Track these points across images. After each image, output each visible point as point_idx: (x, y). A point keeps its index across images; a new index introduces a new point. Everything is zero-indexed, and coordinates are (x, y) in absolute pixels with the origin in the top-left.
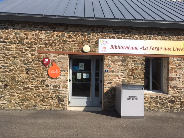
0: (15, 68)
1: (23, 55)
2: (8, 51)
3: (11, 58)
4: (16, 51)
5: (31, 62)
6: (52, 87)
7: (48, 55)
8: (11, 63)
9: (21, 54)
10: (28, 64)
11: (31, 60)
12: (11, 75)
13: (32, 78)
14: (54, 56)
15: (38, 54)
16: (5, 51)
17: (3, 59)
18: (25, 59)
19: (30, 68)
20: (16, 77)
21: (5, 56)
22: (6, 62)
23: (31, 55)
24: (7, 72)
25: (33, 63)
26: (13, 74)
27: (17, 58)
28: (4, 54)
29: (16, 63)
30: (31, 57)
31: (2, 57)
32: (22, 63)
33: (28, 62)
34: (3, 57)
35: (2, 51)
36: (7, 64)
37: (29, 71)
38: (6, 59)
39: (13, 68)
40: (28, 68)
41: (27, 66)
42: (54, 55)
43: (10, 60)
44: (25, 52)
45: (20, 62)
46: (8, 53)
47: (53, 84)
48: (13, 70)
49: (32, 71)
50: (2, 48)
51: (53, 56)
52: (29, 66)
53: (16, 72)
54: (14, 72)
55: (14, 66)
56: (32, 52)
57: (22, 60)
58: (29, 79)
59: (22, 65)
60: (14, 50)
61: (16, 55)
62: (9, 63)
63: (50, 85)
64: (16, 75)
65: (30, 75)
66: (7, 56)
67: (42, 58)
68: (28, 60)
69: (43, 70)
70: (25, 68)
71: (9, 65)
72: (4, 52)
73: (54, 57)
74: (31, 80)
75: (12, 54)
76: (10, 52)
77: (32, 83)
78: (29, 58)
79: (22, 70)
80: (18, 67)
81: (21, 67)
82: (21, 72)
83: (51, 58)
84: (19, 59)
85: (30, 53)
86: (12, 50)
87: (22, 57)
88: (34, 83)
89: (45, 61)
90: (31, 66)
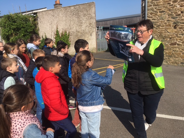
0: (163, 23)
1: (171, 7)
2: (156, 7)
3: (159, 13)
4: (163, 4)
5: (180, 15)
8: (158, 18)
9: (168, 7)
10: (176, 17)
11: (180, 13)
13: (180, 33)
17: (151, 16)
18: (173, 12)
20: (163, 32)
21: (152, 12)
22: (153, 18)
23: (180, 6)
24: (155, 29)
25: (182, 15)
26: (160, 30)
27: (165, 13)
28: (152, 10)
29: (163, 18)
30: (180, 8)
31: (150, 14)
32: (169, 17)
33: (176, 15)
35: (150, 7)
36: (155, 20)
37: (177, 25)
38: (154, 15)
39: (161, 23)
40: (176, 22)
41: (175, 20)
43: (157, 15)
44: (174, 4)
45: (167, 16)
46: (155, 9)
48: (160, 25)
49: (181, 24)
50: (150, 4)
52: (177, 19)
53: (163, 27)
54: (161, 27)
55: (161, 22)
56: (181, 3)
57: (170, 14)
58: (176, 34)
59: (170, 20)
60: (161, 5)
61: (163, 10)
62: (156, 18)
64: (163, 30)
65: (178, 29)
66: (154, 12)
68: (177, 13)
70: (173, 23)
71: (156, 20)
72: (152, 8)
74: (179, 35)
75: (160, 9)
76: (157, 7)
77: (180, 38)
78: (178, 10)
79: (169, 25)
80: (165, 21)
82: (168, 27)
84: (166, 13)
85: (179, 4)
87: (170, 10)
88: (182, 39)
90: (179, 19)
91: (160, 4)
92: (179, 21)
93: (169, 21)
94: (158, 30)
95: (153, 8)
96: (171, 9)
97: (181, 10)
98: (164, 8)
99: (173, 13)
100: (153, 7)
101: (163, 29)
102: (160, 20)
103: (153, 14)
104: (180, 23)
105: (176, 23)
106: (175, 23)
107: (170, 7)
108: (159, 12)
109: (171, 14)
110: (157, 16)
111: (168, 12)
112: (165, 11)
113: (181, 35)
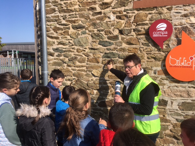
0: (81, 54)
1: (98, 19)
2: (65, 14)
3: (71, 31)
4: (80, 10)
5: (116, 37)
6: (175, 106)
7: (165, 10)
8: (71, 41)
9: (91, 17)
10: (110, 43)
11: (116, 32)
12: (73, 72)
14: (186, 12)
15: (136, 12)
16: (58, 14)
17: (55, 35)
18: (102, 30)
19: (114, 54)
20: (82, 75)
21: (58, 26)
22: (61, 40)
23: (117, 17)
24: (65, 65)
25: (123, 39)
26: (76, 68)
27: (84, 30)
28: (56, 21)
29: (82, 43)
30: (118, 22)
31: (53, 29)
32: (94, 40)
33: (109, 38)
34: (56, 29)
35: (53, 15)
36: (63, 44)
37: (112, 61)
38: (62, 34)
39: (77, 53)
40: (110, 53)
41: (107, 49)
42: (187, 8)
43: (68, 35)
44: (103, 11)
45: (90, 38)
46: (64, 19)
48: (76, 58)
50: (53, 7)
52: (112, 47)
53: (83, 64)
54: (78, 63)
55: (77, 51)
57: (95, 34)
59: (95, 47)
60: (75, 10)
61: (80, 22)
62: (67, 41)
63: (169, 102)
64: (82, 70)
66: (62, 27)
67: (147, 22)
68: (110, 33)
70: (102, 55)
71: (67, 47)
72: (55, 17)
73: (186, 16)
75: (73, 19)
76: (67, 14)
78: (113, 25)
79: (96, 59)
80: (87, 50)
81: (93, 51)
82: (92, 64)
84: (87, 31)
85: (114, 13)
86: (72, 11)
87: (94, 25)
90: (116, 47)
91: (73, 8)
92: (115, 52)
93: (94, 49)
94: (73, 70)
95: (58, 16)
96: (98, 21)
97: (118, 27)
98: (83, 19)
99: (103, 33)
100: (60, 15)
101: (82, 66)
102: (76, 47)
103: (60, 31)
104: (119, 58)
105: (109, 55)
106: (106, 56)
107: (95, 17)
108: (71, 28)
109: (98, 35)
110: (69, 37)
111: (91, 28)
112: (84, 27)
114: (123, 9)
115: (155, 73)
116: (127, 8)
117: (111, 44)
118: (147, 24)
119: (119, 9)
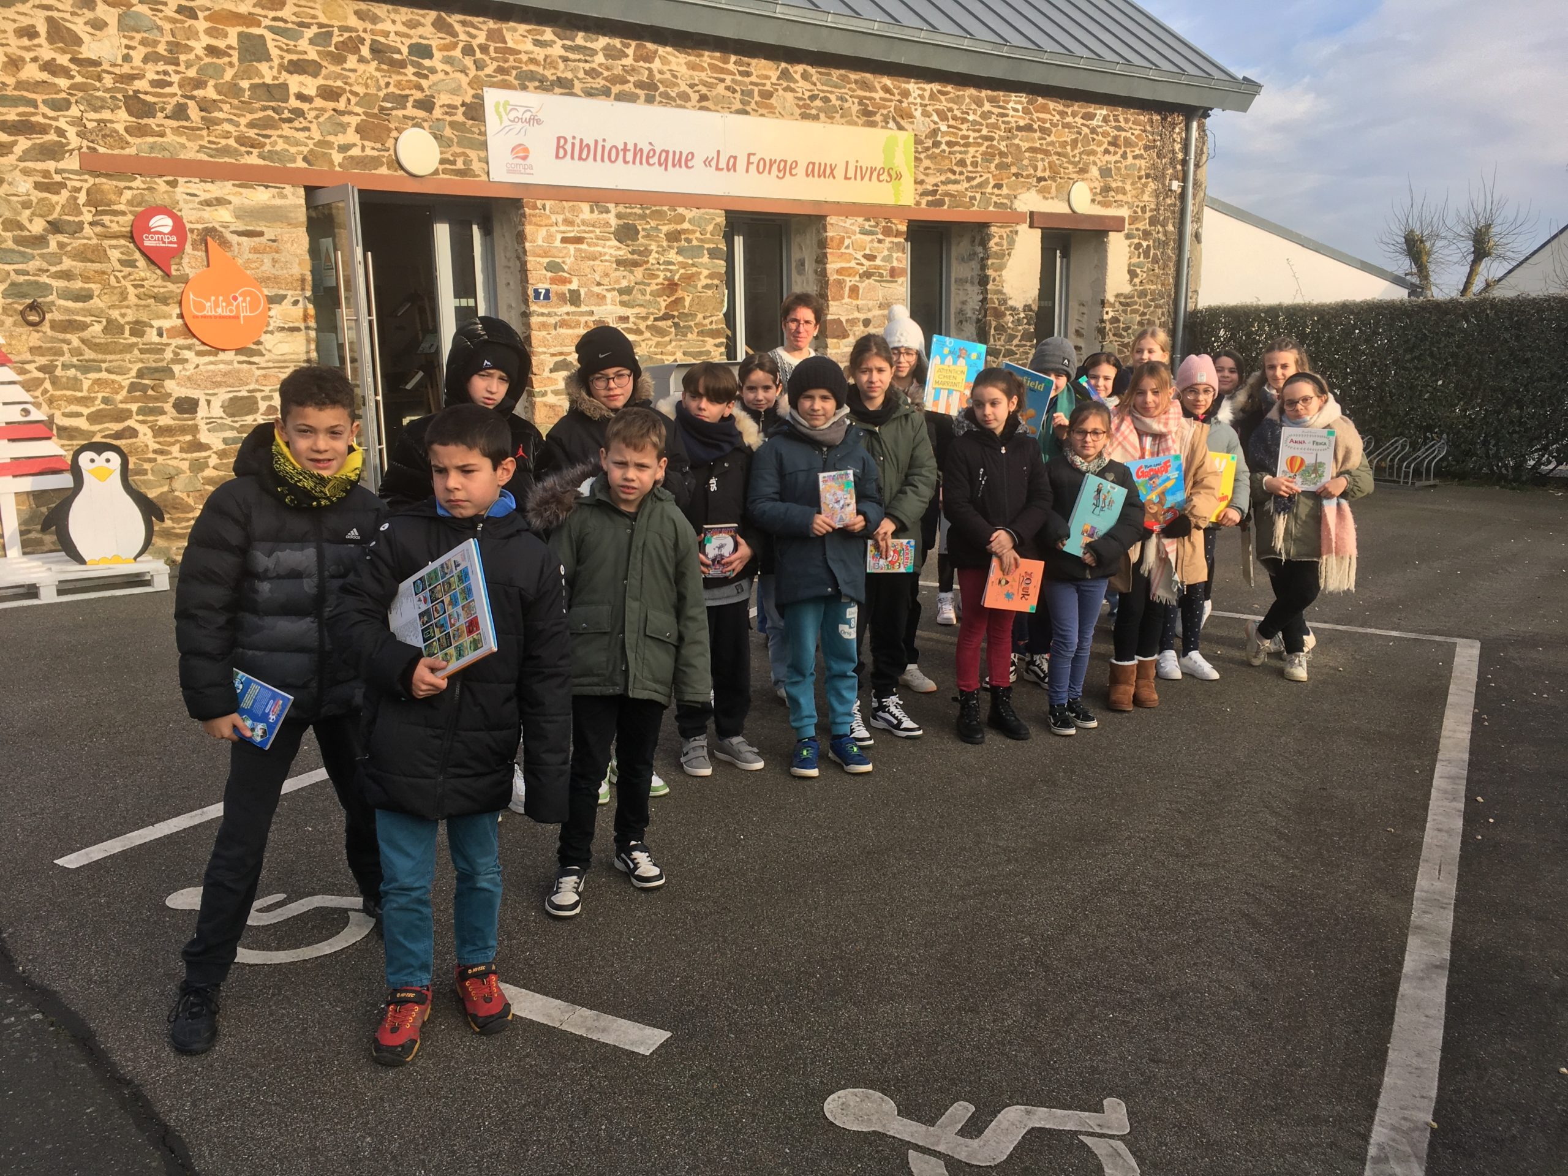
5: (40, 241)
6: (217, 411)
7: (161, 184)
10: (24, 255)
11: (37, 227)
13: (66, 358)
14: (208, 196)
15: (91, 181)
19: (40, 286)
23: (38, 186)
25: (61, 245)
30: (40, 200)
33: (16, 241)
37: (36, 304)
40: (29, 283)
41: (18, 272)
42: (208, 186)
47: (224, 395)
49: (62, 302)
51: (204, 196)
52: (32, 265)
58: (42, 361)
63: (202, 403)
65: (49, 332)
67: (122, 207)
68: (21, 227)
69: (138, 297)
73: (208, 203)
74: (59, 372)
77: (69, 393)
78: (26, 205)
83: (190, 214)
85: (25, 173)
88: (84, 394)
89: (148, 230)
90: (45, 266)
92: (41, 280)
97: (44, 211)
104: (58, 296)
105: (25, 289)
106: (17, 290)
113: (72, 372)
114: (51, 165)
115: (160, 335)
116: (62, 165)
117: (26, 258)
118: (123, 213)
119: (40, 166)
